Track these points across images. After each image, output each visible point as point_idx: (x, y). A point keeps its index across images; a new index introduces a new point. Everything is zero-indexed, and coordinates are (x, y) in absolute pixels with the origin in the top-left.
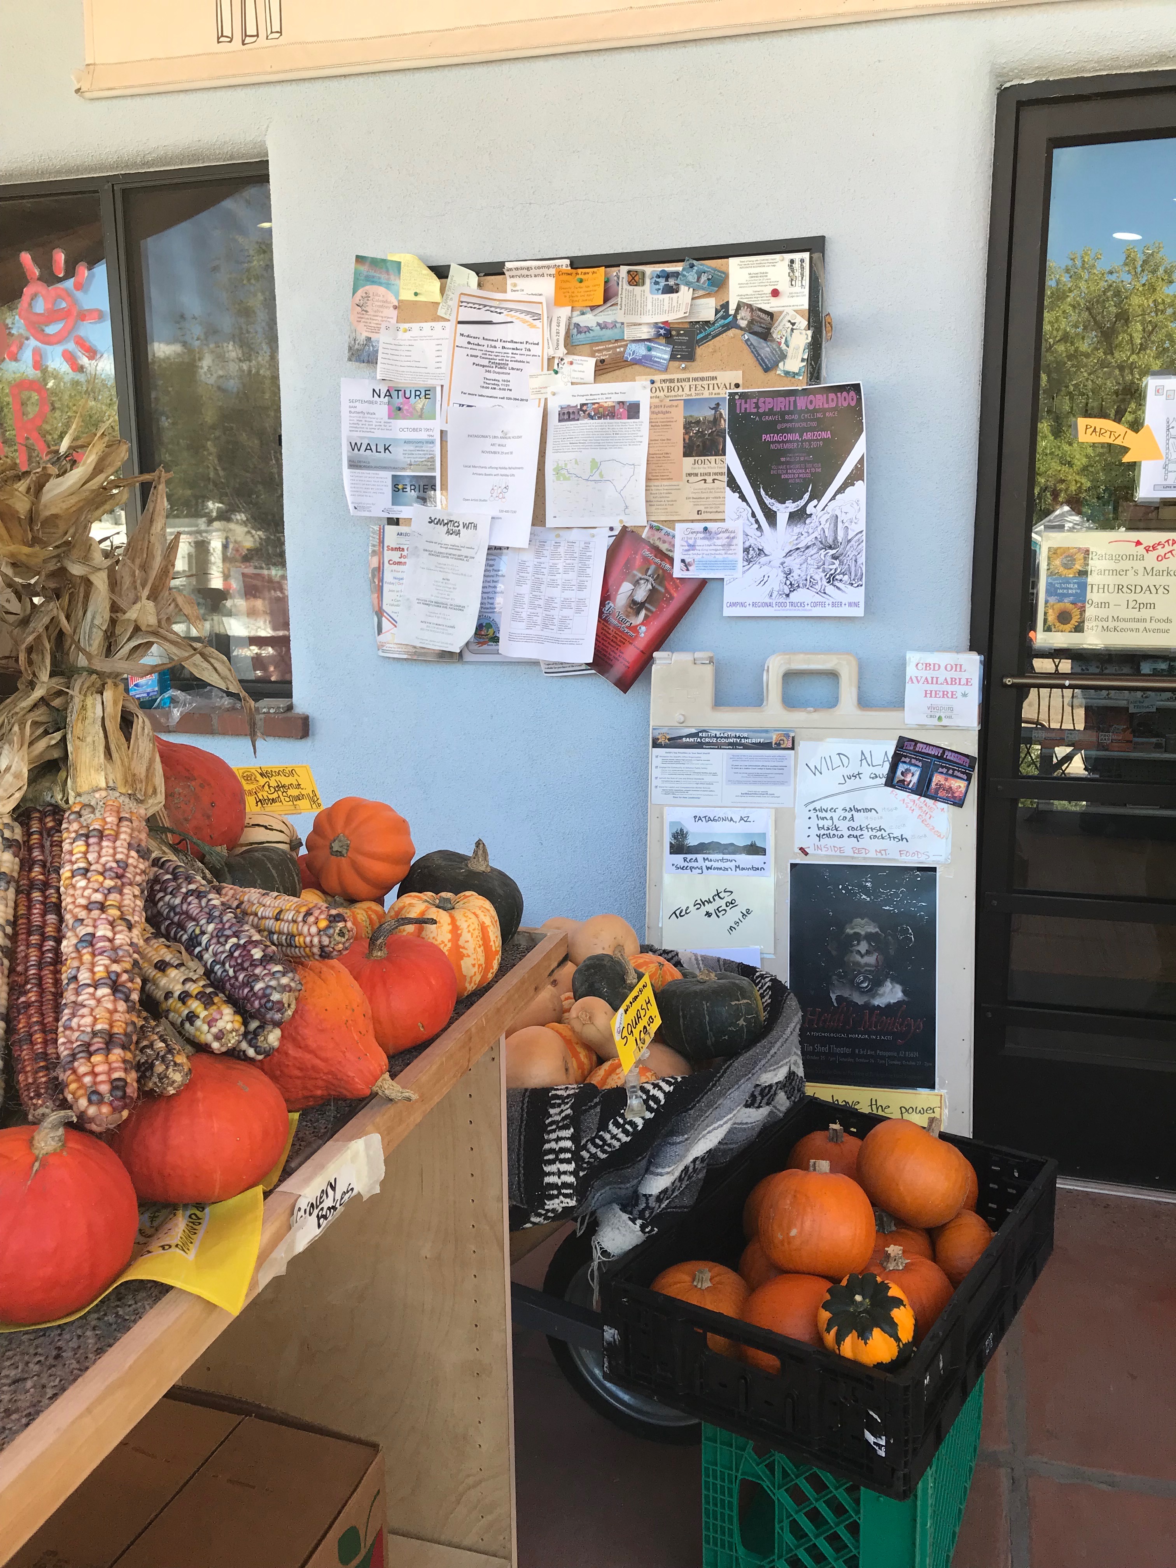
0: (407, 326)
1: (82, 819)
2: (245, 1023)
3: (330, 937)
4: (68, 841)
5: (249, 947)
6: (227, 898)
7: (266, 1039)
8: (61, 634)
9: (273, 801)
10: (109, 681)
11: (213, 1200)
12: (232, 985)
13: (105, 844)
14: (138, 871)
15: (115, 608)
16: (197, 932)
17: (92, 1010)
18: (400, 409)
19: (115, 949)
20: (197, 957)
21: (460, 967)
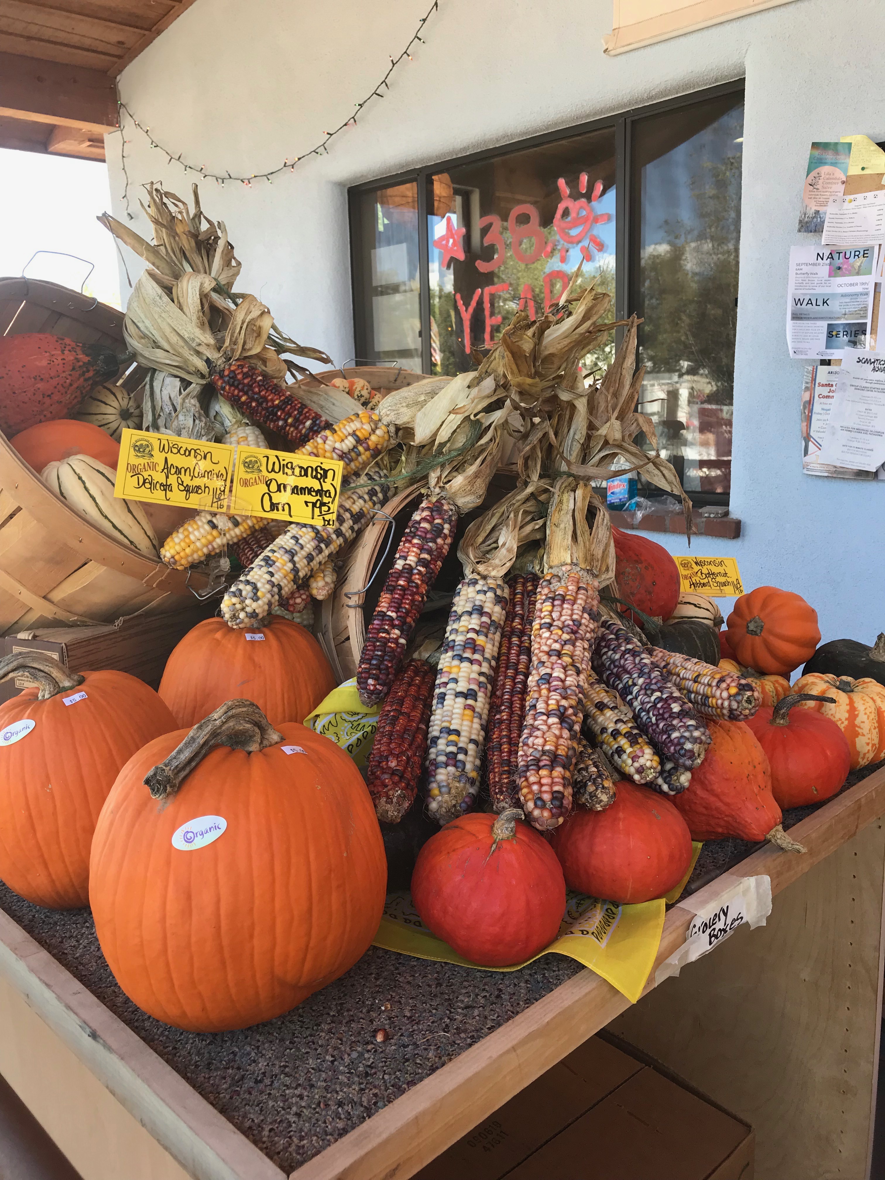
0: (852, 197)
1: (551, 586)
2: (662, 763)
3: (738, 703)
4: (540, 601)
5: (670, 701)
6: (657, 659)
7: (678, 779)
8: (551, 446)
9: (704, 585)
10: (581, 482)
11: (625, 902)
12: (654, 730)
13: (565, 606)
14: (589, 629)
15: (591, 427)
16: (630, 683)
17: (544, 733)
18: (839, 268)
19: (565, 688)
20: (628, 703)
21: (854, 744)
